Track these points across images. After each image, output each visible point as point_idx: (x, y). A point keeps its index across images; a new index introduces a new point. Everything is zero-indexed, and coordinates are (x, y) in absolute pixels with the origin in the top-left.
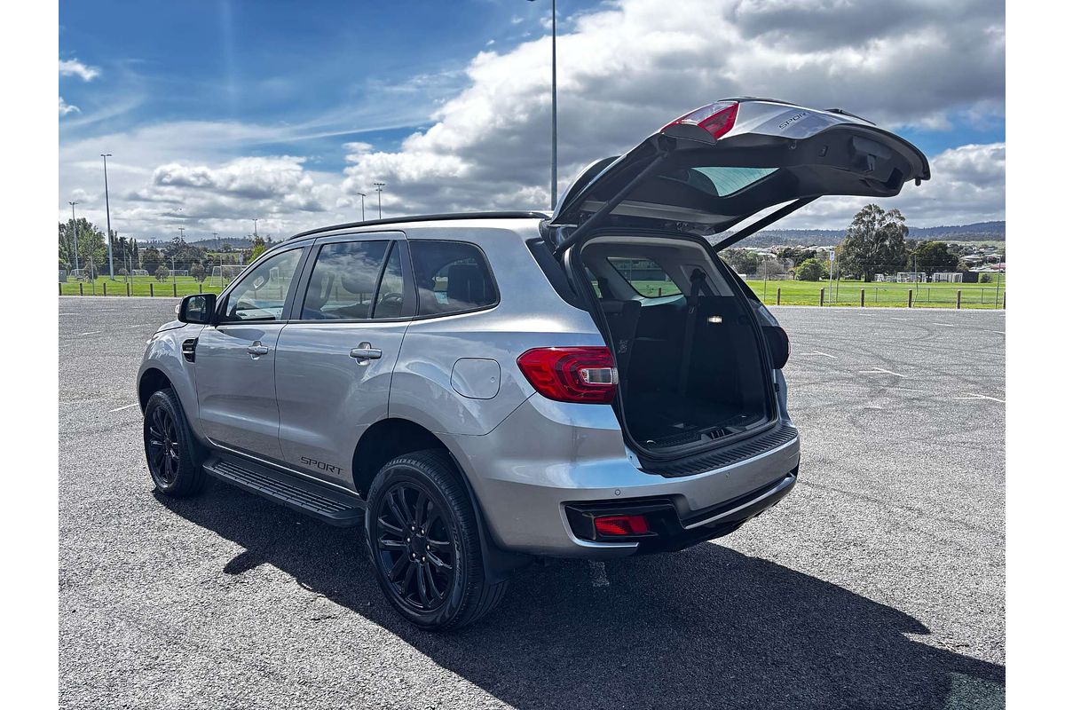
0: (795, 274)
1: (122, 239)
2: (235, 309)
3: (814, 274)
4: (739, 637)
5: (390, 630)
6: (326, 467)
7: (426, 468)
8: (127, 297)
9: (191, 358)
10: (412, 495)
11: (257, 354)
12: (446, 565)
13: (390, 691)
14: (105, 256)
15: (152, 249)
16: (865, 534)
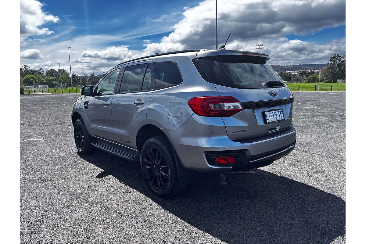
0: (306, 80)
1: (75, 75)
2: (100, 91)
3: (313, 80)
4: (272, 202)
5: (148, 197)
6: (128, 142)
7: (159, 141)
8: (76, 94)
9: (86, 107)
10: (155, 150)
11: (106, 105)
12: (166, 175)
13: (146, 216)
14: (70, 80)
15: (84, 78)
16: (324, 169)
